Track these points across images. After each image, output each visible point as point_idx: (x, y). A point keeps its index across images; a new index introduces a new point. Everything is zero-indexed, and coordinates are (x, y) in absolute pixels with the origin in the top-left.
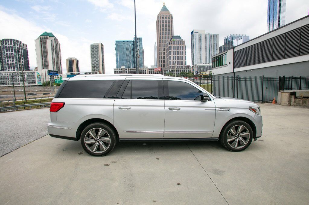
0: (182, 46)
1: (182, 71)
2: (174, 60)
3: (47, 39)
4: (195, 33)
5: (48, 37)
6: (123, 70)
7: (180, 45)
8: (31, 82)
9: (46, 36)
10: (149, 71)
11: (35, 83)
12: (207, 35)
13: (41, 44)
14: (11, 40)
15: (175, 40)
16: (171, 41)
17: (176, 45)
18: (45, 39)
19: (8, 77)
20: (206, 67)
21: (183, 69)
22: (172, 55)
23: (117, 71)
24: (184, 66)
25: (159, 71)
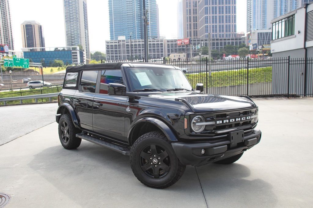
1: (229, 43)
2: (213, 23)
6: (121, 43)
10: (168, 45)
21: (229, 40)
22: (210, 14)
23: (112, 46)
24: (232, 34)
25: (186, 44)
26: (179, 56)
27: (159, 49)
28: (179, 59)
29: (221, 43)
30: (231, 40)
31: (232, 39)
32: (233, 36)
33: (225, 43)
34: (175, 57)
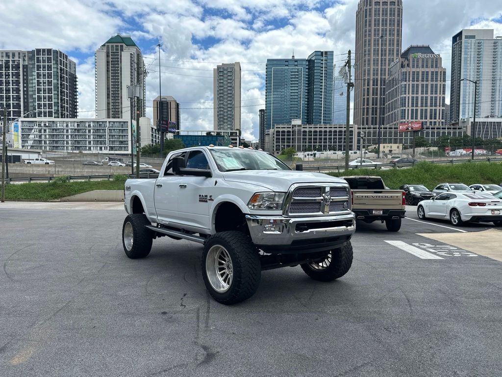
0: (437, 72)
1: (444, 133)
2: (413, 106)
3: (122, 50)
4: (467, 37)
5: (124, 46)
6: (296, 129)
7: (430, 70)
8: (117, 144)
9: (119, 44)
11: (126, 148)
12: (499, 41)
13: (108, 62)
14: (49, 51)
15: (419, 55)
16: (408, 60)
17: (421, 70)
18: (117, 49)
19: (67, 131)
20: (494, 125)
21: (445, 128)
22: (409, 94)
23: (283, 132)
24: (439, 122)
25: (414, 129)
26: (391, 147)
27: (342, 138)
28: (391, 151)
29: (433, 133)
30: (446, 130)
31: (448, 128)
32: (439, 125)
33: (438, 133)
34: (384, 148)
